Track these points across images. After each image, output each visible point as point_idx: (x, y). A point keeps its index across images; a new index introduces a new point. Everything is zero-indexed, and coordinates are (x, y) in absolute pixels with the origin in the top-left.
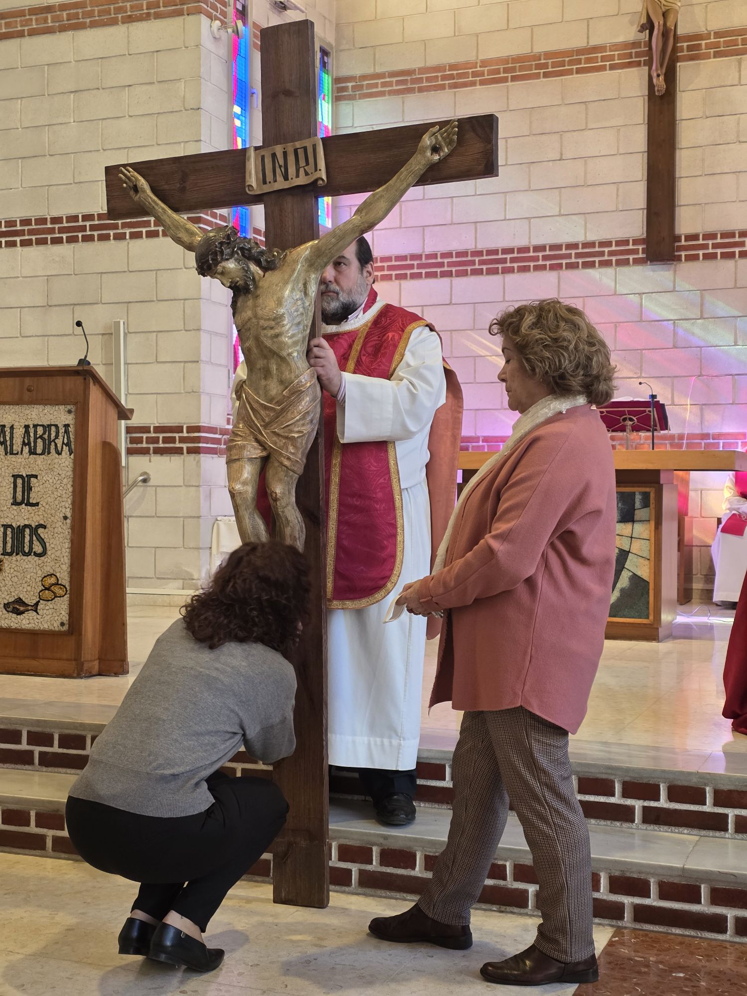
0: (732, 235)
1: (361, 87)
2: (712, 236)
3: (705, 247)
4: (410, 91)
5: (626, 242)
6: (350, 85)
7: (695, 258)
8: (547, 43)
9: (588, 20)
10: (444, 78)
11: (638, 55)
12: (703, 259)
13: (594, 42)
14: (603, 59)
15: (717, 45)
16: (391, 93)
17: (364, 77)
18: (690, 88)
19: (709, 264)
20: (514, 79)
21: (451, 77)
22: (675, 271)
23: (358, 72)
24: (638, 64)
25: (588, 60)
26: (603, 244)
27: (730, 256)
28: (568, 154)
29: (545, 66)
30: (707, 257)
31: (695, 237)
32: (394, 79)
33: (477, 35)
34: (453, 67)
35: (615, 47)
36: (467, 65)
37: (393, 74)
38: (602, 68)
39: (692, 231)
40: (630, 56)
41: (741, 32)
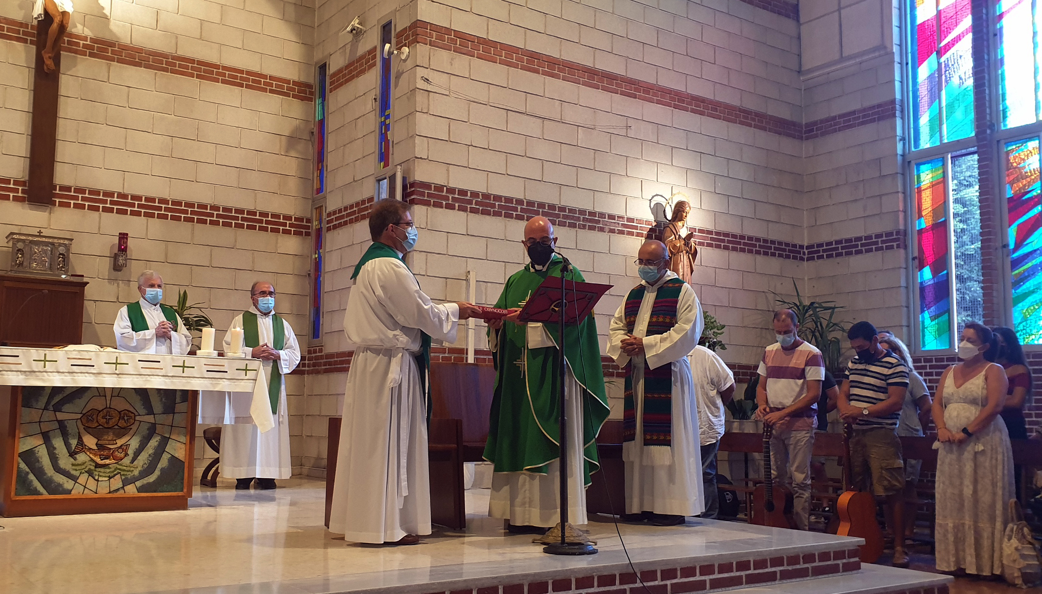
0: (97, 193)
2: (82, 191)
3: (75, 198)
5: (8, 181)
7: (68, 205)
12: (73, 207)
15: (92, 48)
18: (68, 73)
19: (77, 211)
22: (50, 213)
24: (25, 41)
27: (96, 209)
30: (77, 206)
31: (68, 189)
39: (66, 182)
40: (18, 32)
41: (112, 44)
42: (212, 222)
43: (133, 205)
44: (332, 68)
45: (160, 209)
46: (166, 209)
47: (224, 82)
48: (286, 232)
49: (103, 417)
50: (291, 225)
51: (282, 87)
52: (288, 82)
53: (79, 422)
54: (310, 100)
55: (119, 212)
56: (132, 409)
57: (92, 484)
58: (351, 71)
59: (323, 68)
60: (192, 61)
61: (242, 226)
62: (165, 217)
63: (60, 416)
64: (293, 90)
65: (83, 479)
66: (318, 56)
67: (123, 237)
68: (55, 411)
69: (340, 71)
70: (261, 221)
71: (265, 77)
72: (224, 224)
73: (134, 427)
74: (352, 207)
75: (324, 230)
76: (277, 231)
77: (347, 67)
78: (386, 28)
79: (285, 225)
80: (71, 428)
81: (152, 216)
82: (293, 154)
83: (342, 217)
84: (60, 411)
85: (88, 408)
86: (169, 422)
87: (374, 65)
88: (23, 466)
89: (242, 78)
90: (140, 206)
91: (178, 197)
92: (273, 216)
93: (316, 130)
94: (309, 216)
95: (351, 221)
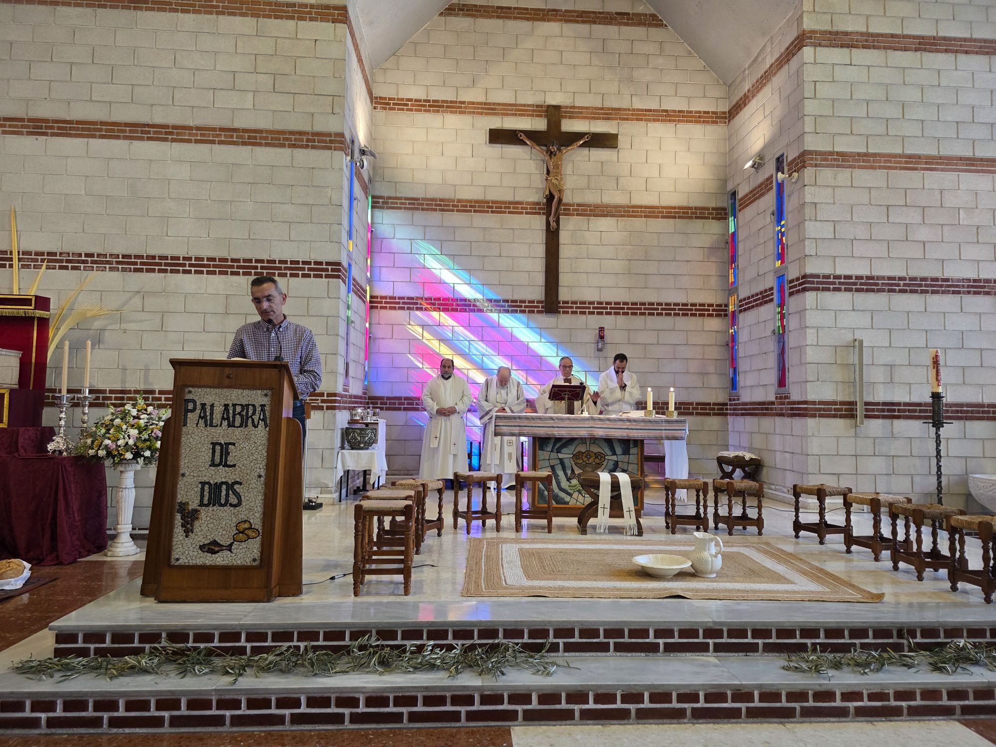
0: (585, 303)
1: (388, 203)
2: (575, 303)
3: (572, 308)
4: (417, 209)
5: (533, 302)
6: (381, 200)
7: (567, 312)
8: (492, 196)
9: (515, 188)
10: (436, 205)
11: (539, 209)
12: (571, 314)
13: (517, 199)
14: (522, 208)
15: (578, 210)
16: (405, 208)
17: (389, 198)
18: (564, 229)
19: (574, 316)
20: (475, 211)
21: (440, 205)
22: (558, 318)
23: (386, 194)
24: (539, 214)
25: (514, 208)
26: (521, 302)
27: (584, 313)
28: (504, 254)
29: (492, 207)
30: (573, 313)
31: (567, 302)
32: (407, 202)
33: (455, 186)
34: (441, 200)
35: (528, 203)
36: (449, 200)
37: (406, 199)
38: (522, 213)
39: (566, 299)
40: (535, 209)
41: (589, 206)
42: (658, 314)
43: (606, 308)
44: (740, 195)
45: (623, 309)
46: (628, 309)
47: (663, 217)
48: (709, 315)
49: (586, 457)
50: (713, 310)
51: (704, 213)
52: (708, 209)
53: (571, 459)
54: (725, 219)
55: (599, 313)
56: (603, 452)
57: (581, 498)
58: (755, 195)
59: (734, 194)
60: (641, 207)
61: (678, 315)
62: (627, 314)
63: (561, 456)
64: (712, 214)
65: (575, 495)
66: (730, 187)
67: (602, 329)
68: (557, 452)
69: (746, 195)
70: (692, 310)
71: (691, 208)
72: (667, 314)
73: (605, 463)
74: (757, 295)
75: (737, 313)
76: (703, 315)
77: (751, 192)
78: (779, 161)
79: (709, 310)
80: (567, 463)
81: (618, 314)
82: (713, 259)
83: (750, 302)
84: (560, 452)
85: (577, 451)
86: (626, 460)
87: (772, 188)
88: (541, 486)
89: (675, 213)
90: (611, 308)
91: (635, 300)
92: (700, 305)
93: (730, 241)
94: (726, 302)
95: (757, 305)
